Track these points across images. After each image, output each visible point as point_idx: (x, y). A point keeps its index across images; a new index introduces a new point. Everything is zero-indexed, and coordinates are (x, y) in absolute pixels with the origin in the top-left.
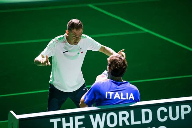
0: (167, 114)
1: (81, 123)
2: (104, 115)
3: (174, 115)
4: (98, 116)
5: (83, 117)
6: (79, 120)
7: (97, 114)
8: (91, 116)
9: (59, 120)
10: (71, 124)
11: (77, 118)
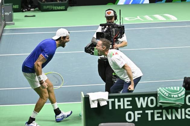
1: (129, 103)
2: (146, 98)
4: (141, 99)
5: (130, 99)
6: (128, 101)
7: (141, 97)
9: (113, 100)
10: (121, 103)
11: (126, 99)
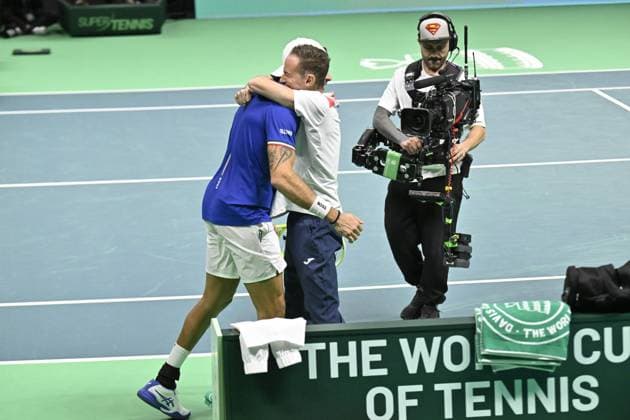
0: (600, 346)
1: (378, 357)
2: (437, 340)
3: (618, 349)
4: (420, 342)
5: (383, 343)
7: (420, 337)
8: (404, 343)
9: (322, 346)
10: (351, 359)
11: (366, 345)
